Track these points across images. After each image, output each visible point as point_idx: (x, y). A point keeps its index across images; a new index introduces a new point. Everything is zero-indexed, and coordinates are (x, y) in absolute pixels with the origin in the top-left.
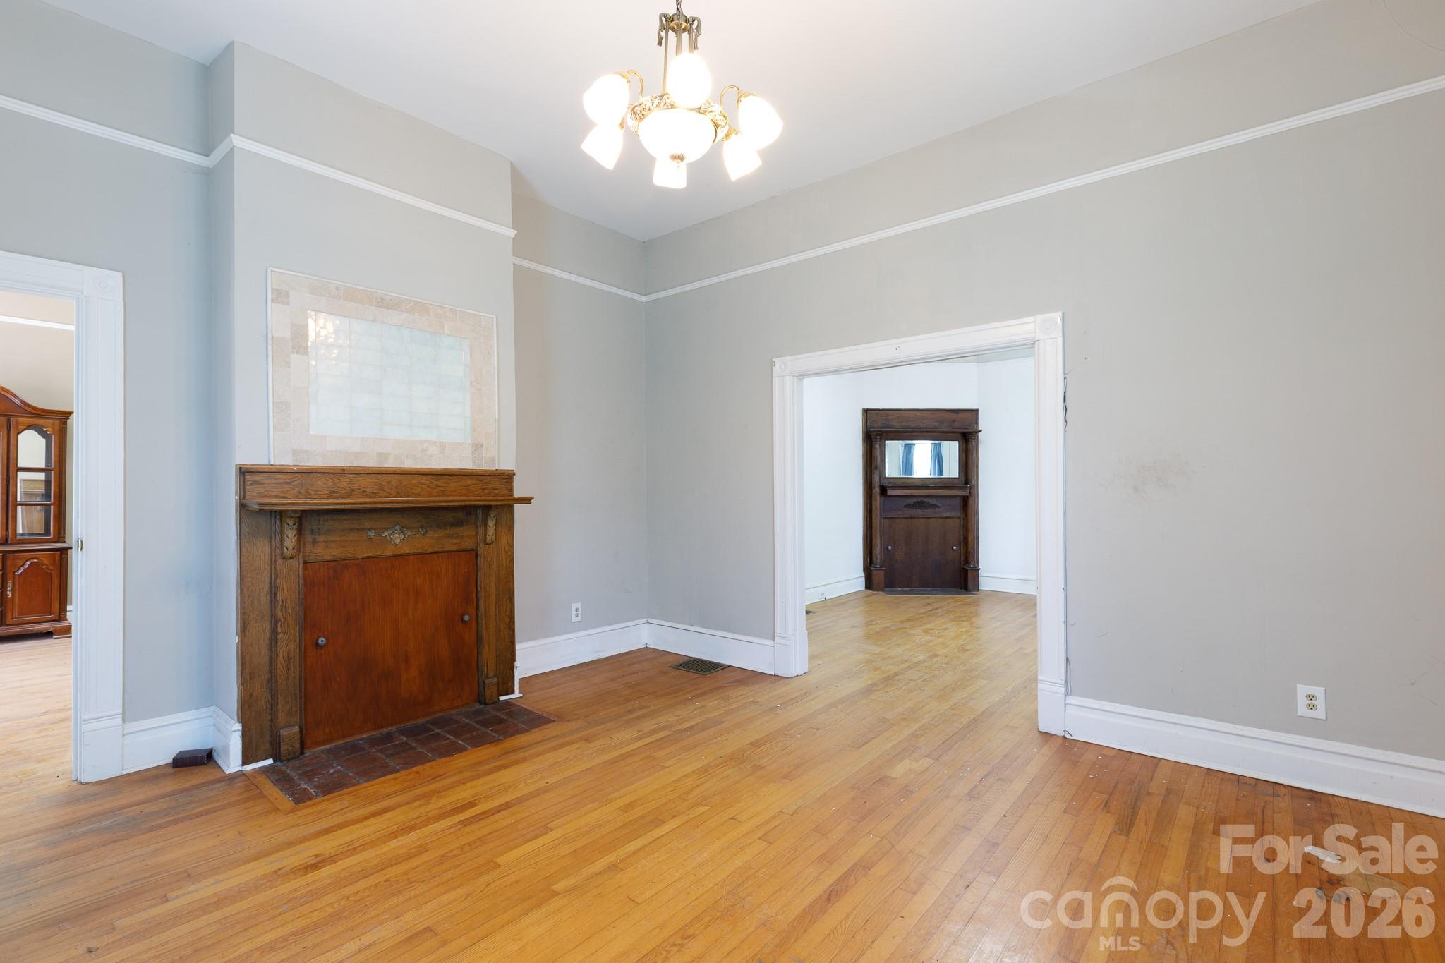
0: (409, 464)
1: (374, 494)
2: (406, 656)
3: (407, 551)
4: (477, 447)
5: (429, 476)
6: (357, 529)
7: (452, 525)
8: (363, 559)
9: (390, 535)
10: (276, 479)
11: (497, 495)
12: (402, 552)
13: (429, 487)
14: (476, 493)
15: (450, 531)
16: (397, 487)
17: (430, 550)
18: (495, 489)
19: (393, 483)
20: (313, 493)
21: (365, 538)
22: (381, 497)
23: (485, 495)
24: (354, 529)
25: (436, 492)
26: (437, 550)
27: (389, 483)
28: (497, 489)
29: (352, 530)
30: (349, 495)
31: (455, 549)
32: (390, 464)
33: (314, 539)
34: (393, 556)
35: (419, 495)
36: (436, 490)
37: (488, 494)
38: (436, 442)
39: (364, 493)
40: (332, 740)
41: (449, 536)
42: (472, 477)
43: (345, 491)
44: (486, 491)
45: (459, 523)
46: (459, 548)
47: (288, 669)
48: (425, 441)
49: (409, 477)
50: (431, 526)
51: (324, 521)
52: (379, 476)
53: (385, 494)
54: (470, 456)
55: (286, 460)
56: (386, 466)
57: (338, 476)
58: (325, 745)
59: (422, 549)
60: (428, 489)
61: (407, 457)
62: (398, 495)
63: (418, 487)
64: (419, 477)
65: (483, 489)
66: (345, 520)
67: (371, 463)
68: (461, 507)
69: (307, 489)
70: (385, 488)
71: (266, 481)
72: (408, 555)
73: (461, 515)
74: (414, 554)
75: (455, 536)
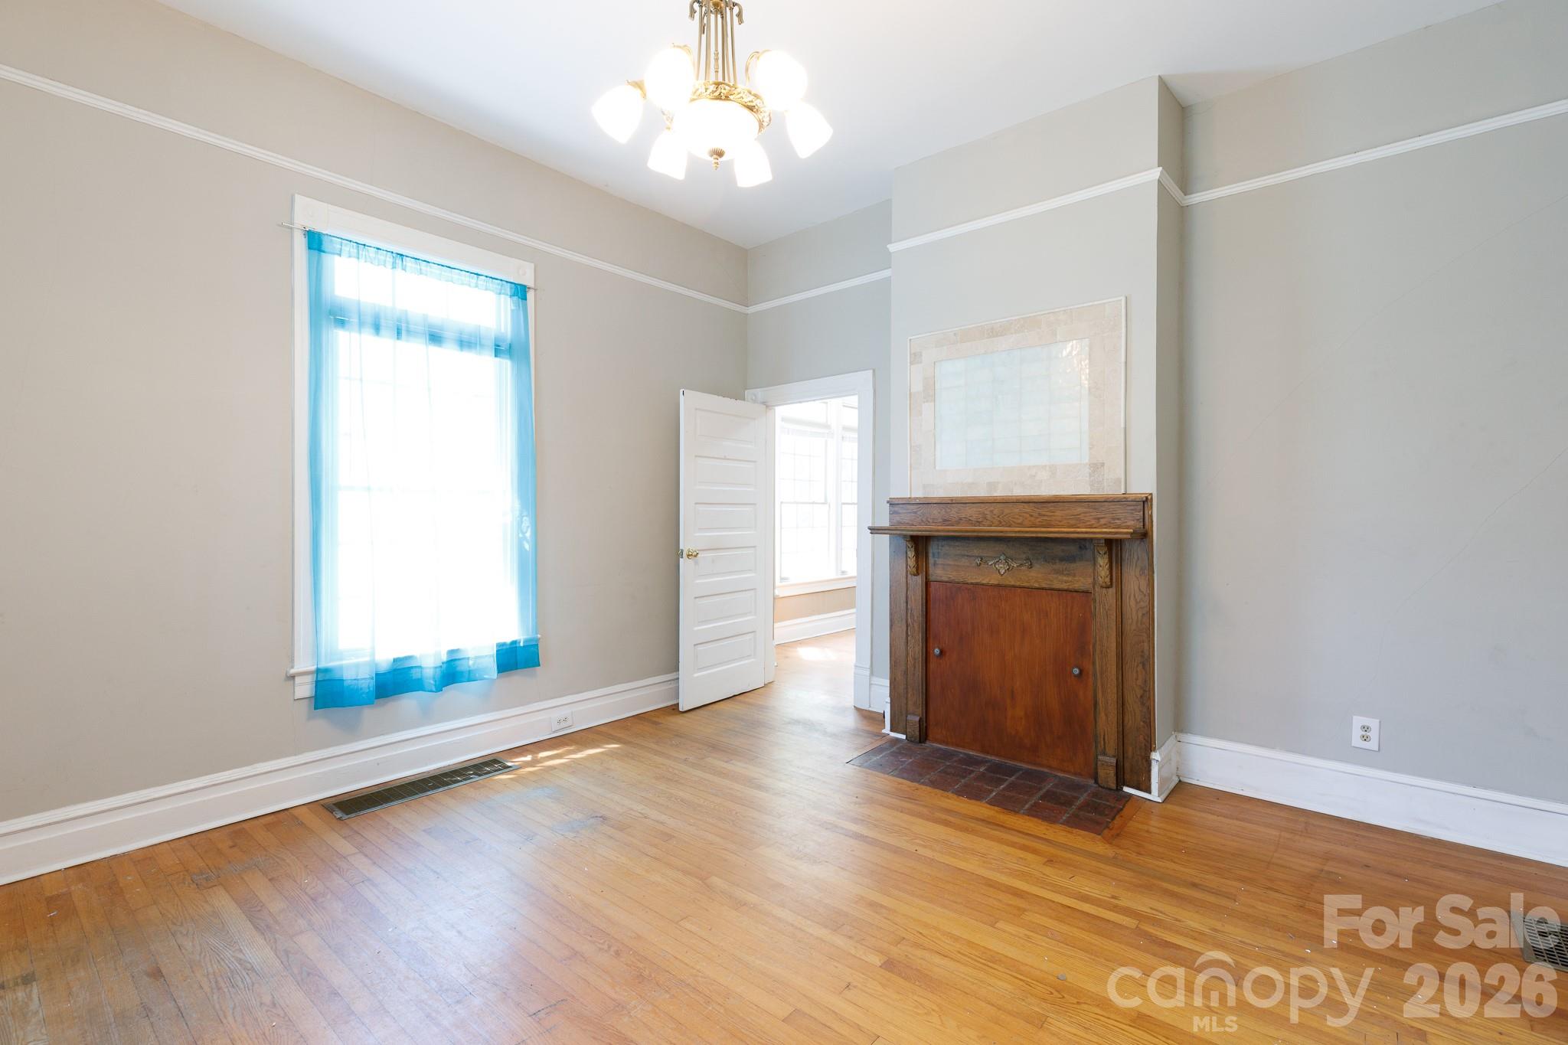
0: (1019, 492)
1: (979, 523)
2: (1013, 692)
3: (1013, 583)
4: (1096, 467)
5: (1031, 504)
6: (967, 556)
7: (1062, 560)
8: (972, 584)
9: (995, 564)
10: (907, 509)
11: (1119, 527)
12: (1007, 583)
13: (1031, 516)
14: (1088, 523)
15: (1058, 566)
16: (998, 517)
17: (1036, 585)
18: (1114, 519)
19: (995, 512)
20: (931, 521)
21: (974, 565)
22: (984, 526)
23: (1101, 526)
24: (965, 555)
25: (1039, 522)
26: (1044, 586)
27: (992, 511)
28: (1118, 519)
29: (964, 556)
30: (958, 523)
31: (1066, 588)
32: (1000, 492)
33: (935, 561)
34: (998, 586)
35: (1021, 525)
36: (1039, 520)
37: (1105, 526)
38: (1046, 466)
39: (969, 521)
40: (947, 744)
41: (1058, 572)
42: (1083, 504)
43: (954, 520)
44: (1102, 521)
45: (1071, 559)
46: (1070, 587)
47: (915, 667)
48: (1034, 466)
49: (1011, 505)
50: (1038, 559)
51: (942, 546)
52: (982, 505)
53: (988, 523)
54: (1088, 479)
55: (918, 493)
56: (995, 495)
57: (949, 506)
58: (940, 744)
59: (1027, 582)
60: (1032, 519)
61: (1016, 484)
62: (1000, 524)
63: (1020, 516)
64: (1021, 506)
65: (1099, 519)
66: (958, 546)
67: (982, 492)
68: (1074, 540)
69: (927, 518)
70: (989, 517)
71: (901, 511)
72: (1014, 587)
73: (1073, 549)
74: (1020, 587)
75: (1065, 573)
